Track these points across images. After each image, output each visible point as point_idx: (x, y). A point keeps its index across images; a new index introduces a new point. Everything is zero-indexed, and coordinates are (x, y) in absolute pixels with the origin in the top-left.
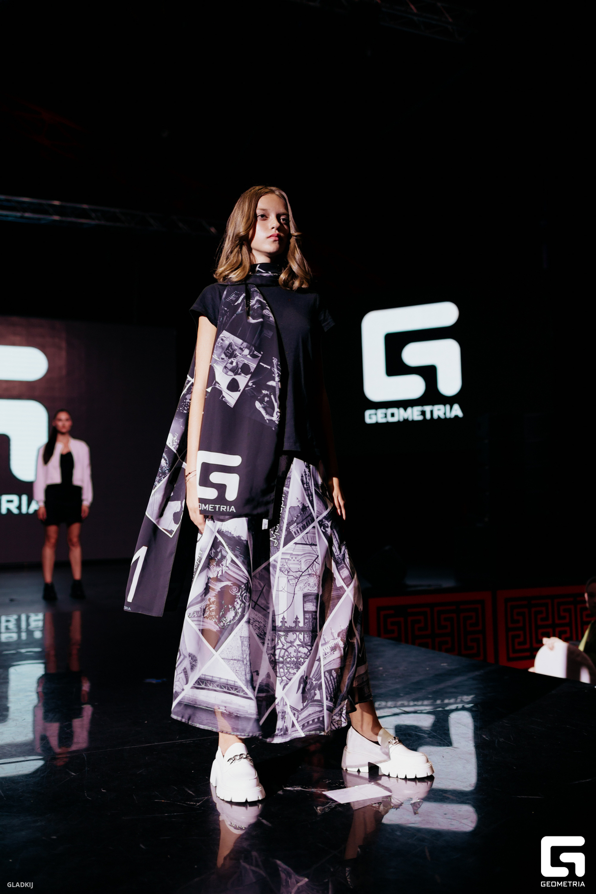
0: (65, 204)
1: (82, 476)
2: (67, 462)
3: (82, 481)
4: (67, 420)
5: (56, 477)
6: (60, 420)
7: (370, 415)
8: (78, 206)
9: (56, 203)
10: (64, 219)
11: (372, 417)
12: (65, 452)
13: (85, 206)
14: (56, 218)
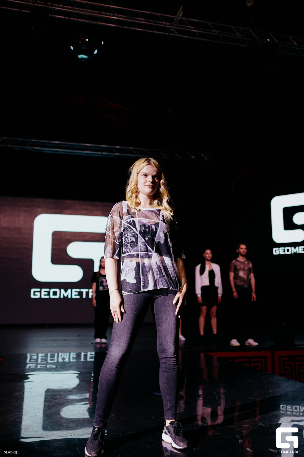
0: (121, 147)
1: (218, 281)
2: (212, 274)
3: (218, 284)
4: (210, 253)
5: (206, 282)
6: (207, 254)
7: (275, 250)
8: (128, 148)
9: (118, 147)
10: (121, 154)
11: (277, 251)
12: (210, 270)
13: (131, 148)
14: (118, 154)
